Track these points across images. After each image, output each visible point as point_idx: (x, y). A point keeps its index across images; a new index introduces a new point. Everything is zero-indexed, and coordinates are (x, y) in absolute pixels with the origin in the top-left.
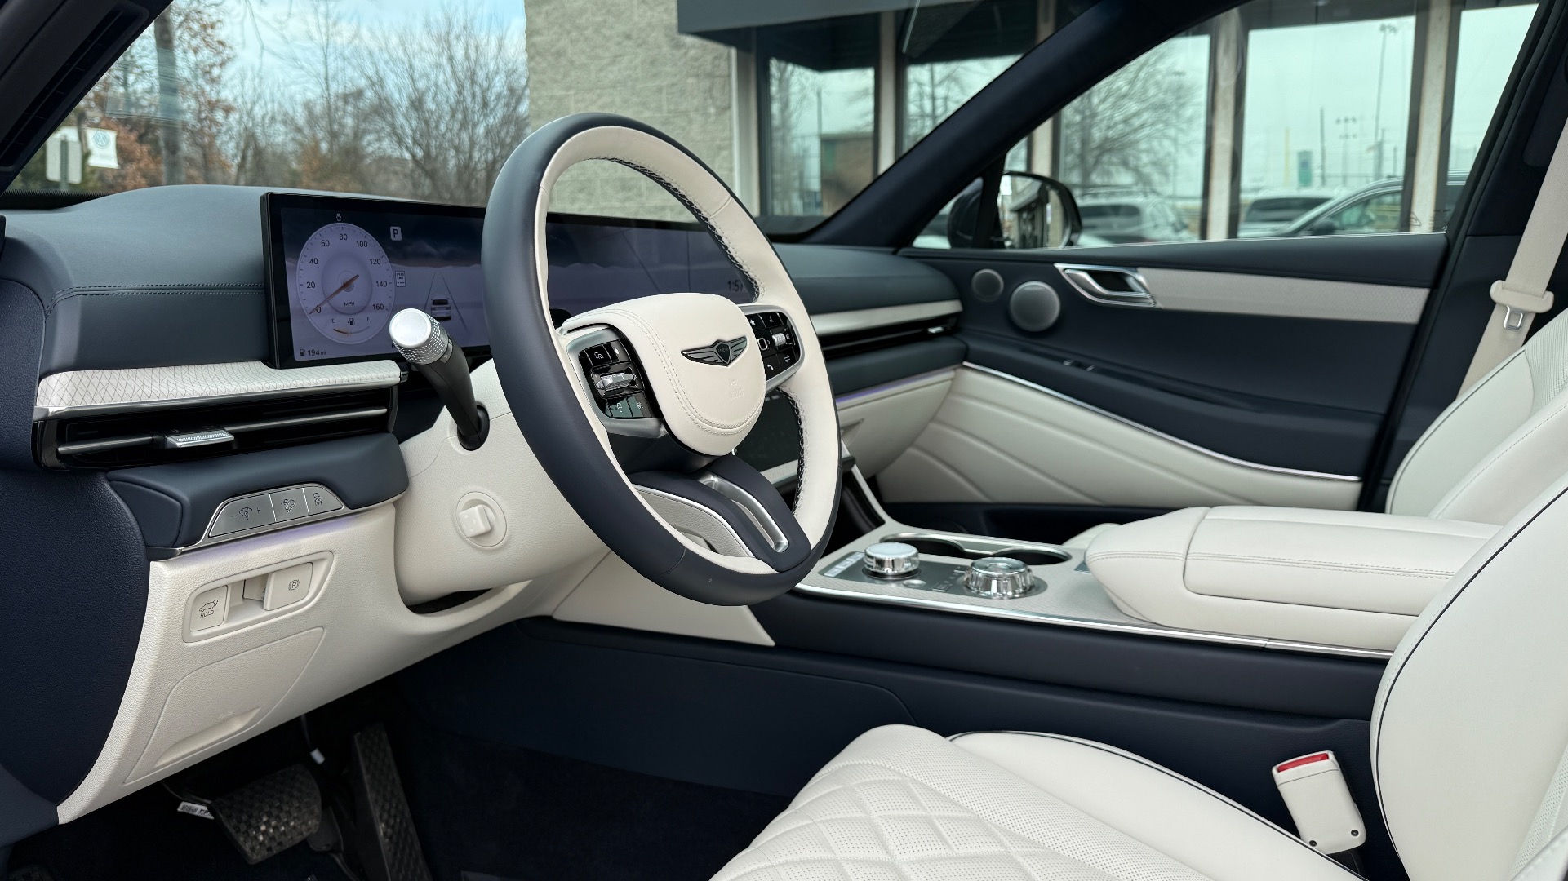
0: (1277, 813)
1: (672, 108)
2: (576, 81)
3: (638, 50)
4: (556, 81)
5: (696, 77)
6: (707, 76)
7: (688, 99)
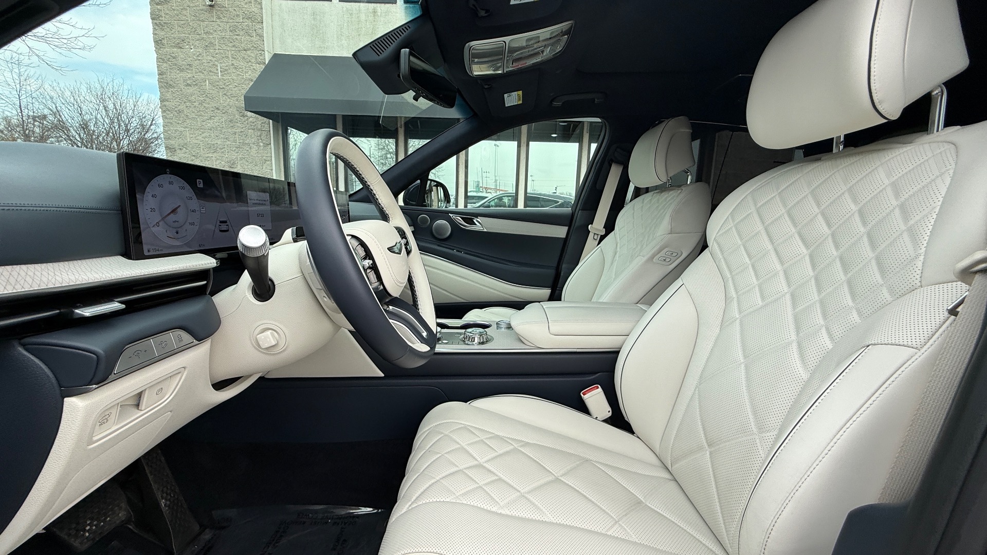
0: (582, 408)
1: (241, 141)
2: (189, 124)
3: (223, 115)
4: (178, 123)
5: (253, 129)
6: (259, 130)
7: (250, 138)
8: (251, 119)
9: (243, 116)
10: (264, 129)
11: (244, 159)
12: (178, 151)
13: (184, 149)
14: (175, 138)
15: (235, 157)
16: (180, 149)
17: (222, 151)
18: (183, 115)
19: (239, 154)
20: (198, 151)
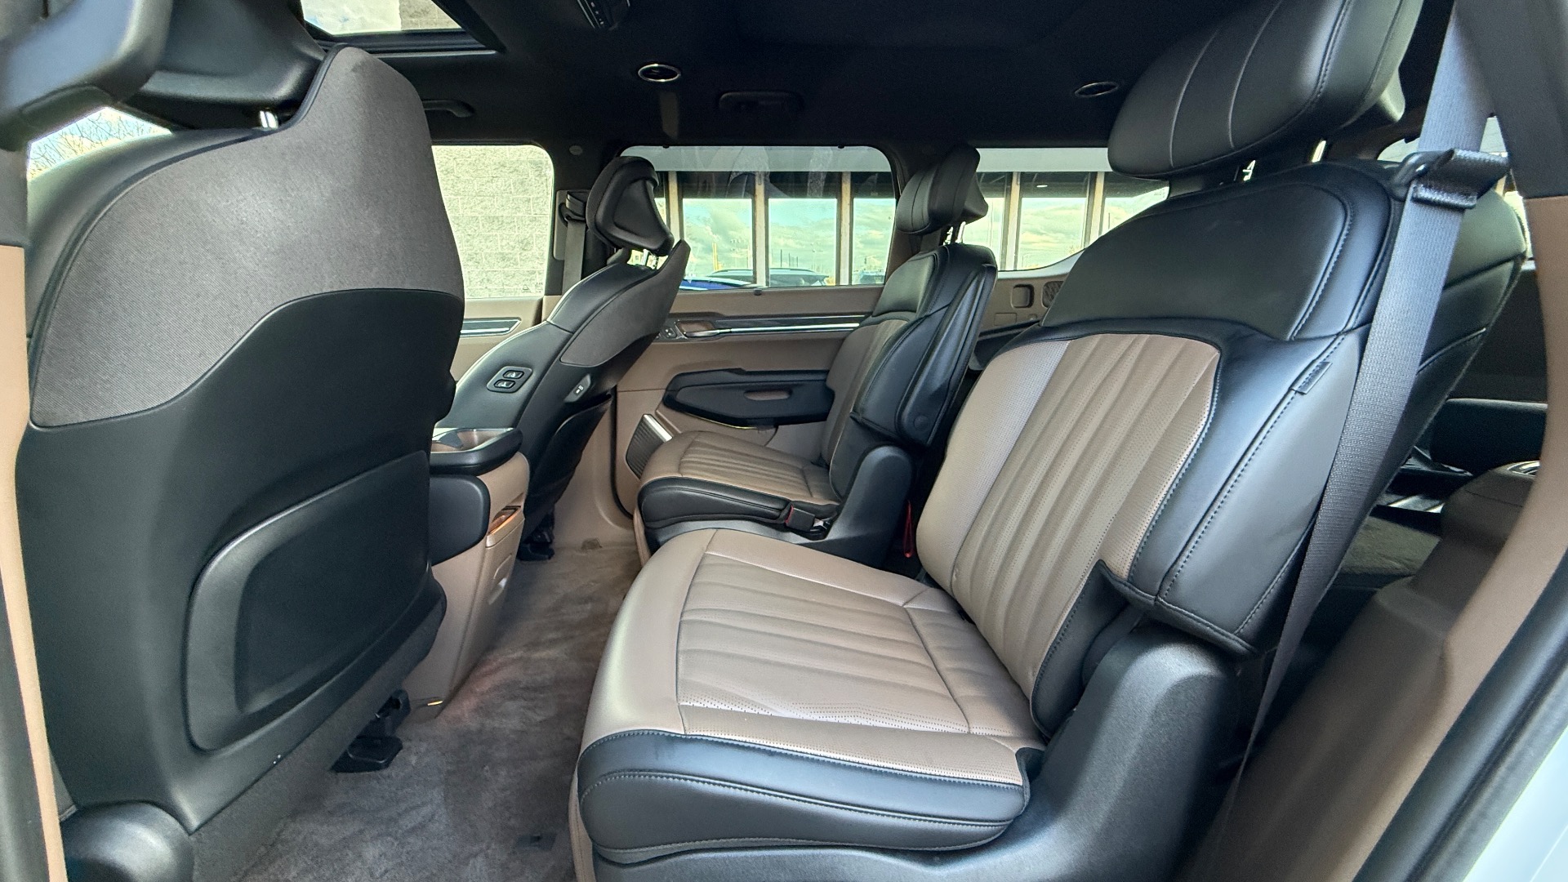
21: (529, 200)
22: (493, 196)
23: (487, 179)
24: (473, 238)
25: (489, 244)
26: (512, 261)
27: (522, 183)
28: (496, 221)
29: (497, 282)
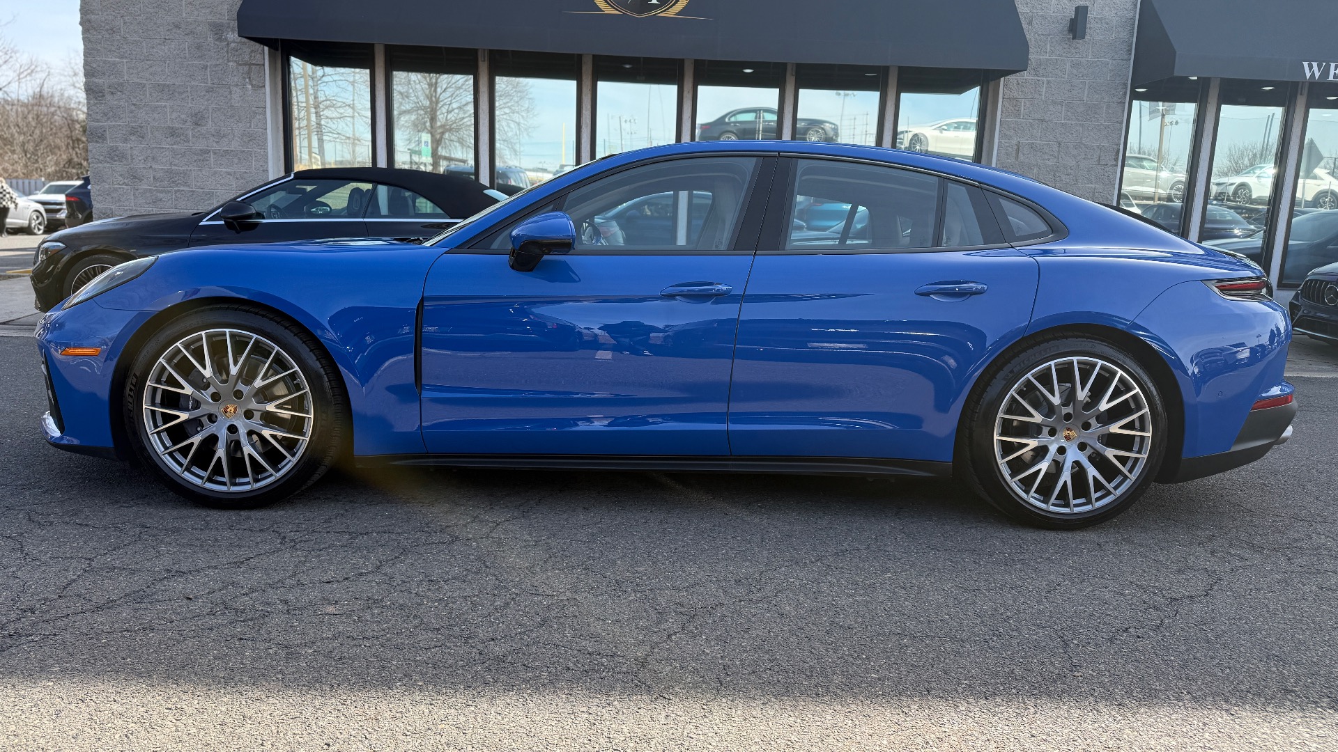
1: (215, 81)
2: (128, 52)
3: (186, 37)
4: (110, 51)
5: (236, 61)
6: (245, 64)
7: (230, 76)
8: (233, 45)
9: (220, 39)
10: (254, 62)
11: (219, 110)
12: (108, 97)
13: (119, 93)
14: (104, 74)
15: (203, 107)
16: (112, 93)
17: (185, 95)
18: (119, 37)
19: (210, 102)
20: (142, 97)
21: (205, 67)
22: (165, 62)
23: (158, 42)
24: (139, 108)
25: (156, 116)
26: (182, 137)
27: (199, 47)
28: (166, 90)
29: (164, 160)
